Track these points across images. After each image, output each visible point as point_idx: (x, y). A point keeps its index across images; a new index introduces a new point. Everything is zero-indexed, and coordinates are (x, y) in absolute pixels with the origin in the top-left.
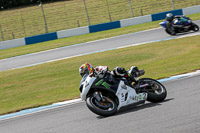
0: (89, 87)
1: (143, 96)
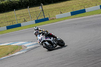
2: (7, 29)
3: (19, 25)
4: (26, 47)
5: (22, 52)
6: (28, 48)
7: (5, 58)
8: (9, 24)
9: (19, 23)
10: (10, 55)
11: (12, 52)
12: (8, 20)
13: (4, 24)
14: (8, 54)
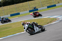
0: (27, 27)
1: (40, 29)
2: (48, 8)
3: (55, 6)
4: (59, 19)
5: (56, 22)
6: (60, 19)
7: (46, 26)
8: (49, 5)
9: (55, 4)
10: (50, 24)
11: (51, 22)
12: (48, 3)
13: (46, 5)
14: (48, 23)
